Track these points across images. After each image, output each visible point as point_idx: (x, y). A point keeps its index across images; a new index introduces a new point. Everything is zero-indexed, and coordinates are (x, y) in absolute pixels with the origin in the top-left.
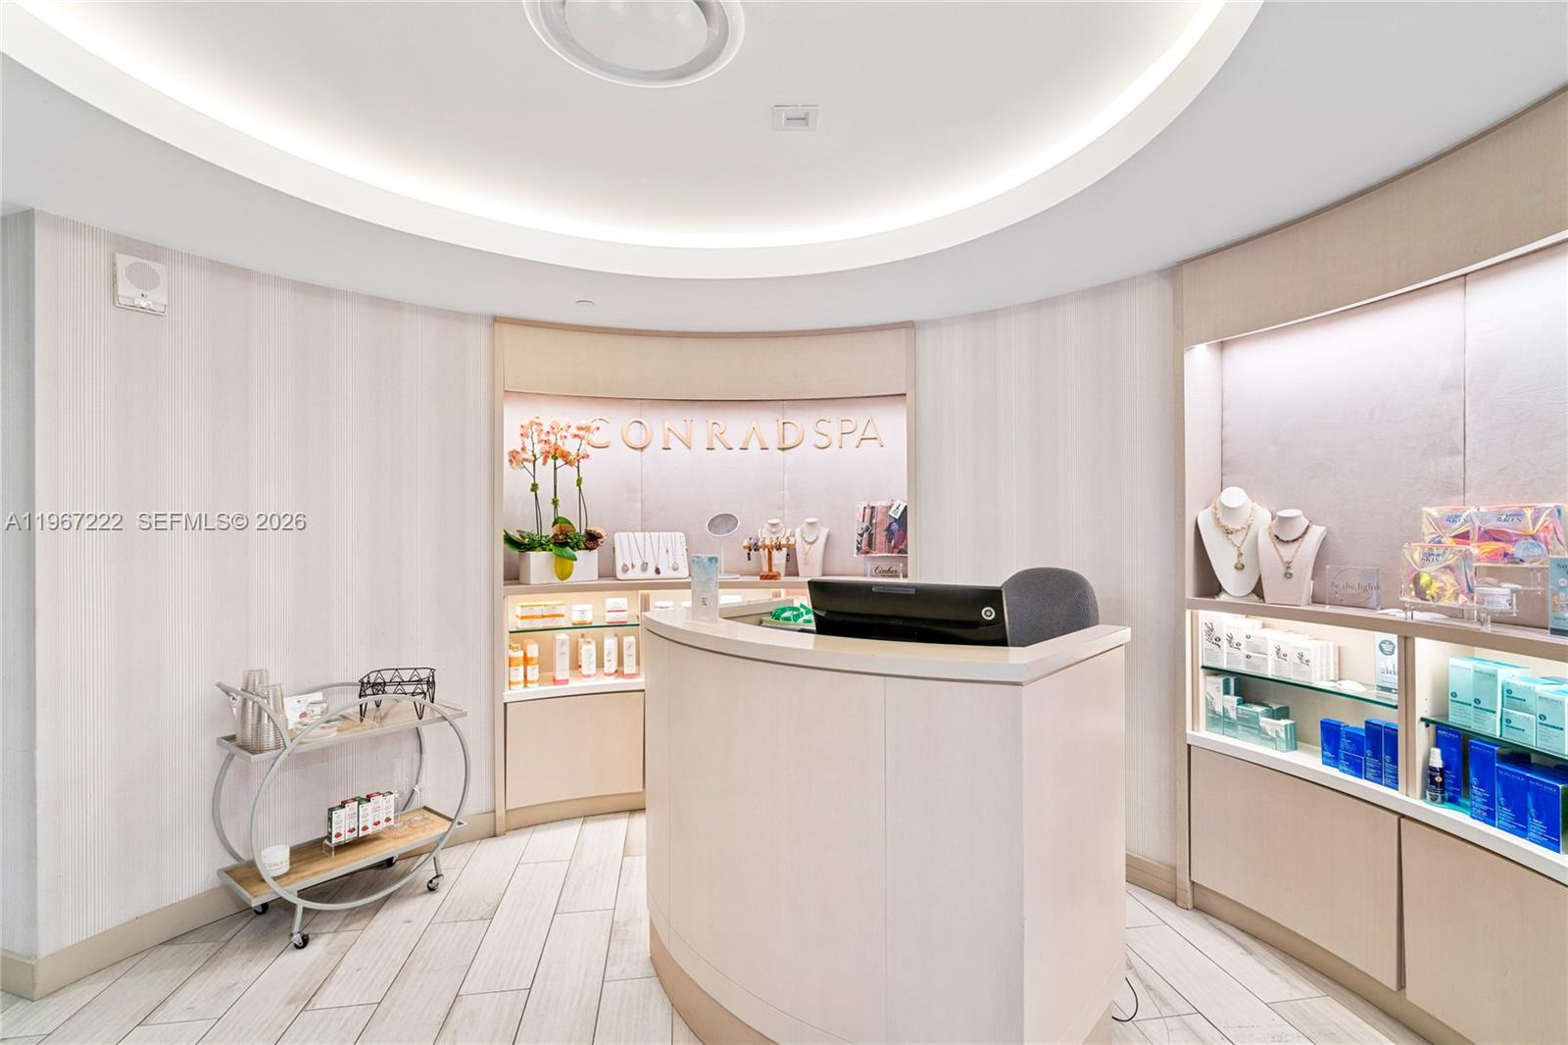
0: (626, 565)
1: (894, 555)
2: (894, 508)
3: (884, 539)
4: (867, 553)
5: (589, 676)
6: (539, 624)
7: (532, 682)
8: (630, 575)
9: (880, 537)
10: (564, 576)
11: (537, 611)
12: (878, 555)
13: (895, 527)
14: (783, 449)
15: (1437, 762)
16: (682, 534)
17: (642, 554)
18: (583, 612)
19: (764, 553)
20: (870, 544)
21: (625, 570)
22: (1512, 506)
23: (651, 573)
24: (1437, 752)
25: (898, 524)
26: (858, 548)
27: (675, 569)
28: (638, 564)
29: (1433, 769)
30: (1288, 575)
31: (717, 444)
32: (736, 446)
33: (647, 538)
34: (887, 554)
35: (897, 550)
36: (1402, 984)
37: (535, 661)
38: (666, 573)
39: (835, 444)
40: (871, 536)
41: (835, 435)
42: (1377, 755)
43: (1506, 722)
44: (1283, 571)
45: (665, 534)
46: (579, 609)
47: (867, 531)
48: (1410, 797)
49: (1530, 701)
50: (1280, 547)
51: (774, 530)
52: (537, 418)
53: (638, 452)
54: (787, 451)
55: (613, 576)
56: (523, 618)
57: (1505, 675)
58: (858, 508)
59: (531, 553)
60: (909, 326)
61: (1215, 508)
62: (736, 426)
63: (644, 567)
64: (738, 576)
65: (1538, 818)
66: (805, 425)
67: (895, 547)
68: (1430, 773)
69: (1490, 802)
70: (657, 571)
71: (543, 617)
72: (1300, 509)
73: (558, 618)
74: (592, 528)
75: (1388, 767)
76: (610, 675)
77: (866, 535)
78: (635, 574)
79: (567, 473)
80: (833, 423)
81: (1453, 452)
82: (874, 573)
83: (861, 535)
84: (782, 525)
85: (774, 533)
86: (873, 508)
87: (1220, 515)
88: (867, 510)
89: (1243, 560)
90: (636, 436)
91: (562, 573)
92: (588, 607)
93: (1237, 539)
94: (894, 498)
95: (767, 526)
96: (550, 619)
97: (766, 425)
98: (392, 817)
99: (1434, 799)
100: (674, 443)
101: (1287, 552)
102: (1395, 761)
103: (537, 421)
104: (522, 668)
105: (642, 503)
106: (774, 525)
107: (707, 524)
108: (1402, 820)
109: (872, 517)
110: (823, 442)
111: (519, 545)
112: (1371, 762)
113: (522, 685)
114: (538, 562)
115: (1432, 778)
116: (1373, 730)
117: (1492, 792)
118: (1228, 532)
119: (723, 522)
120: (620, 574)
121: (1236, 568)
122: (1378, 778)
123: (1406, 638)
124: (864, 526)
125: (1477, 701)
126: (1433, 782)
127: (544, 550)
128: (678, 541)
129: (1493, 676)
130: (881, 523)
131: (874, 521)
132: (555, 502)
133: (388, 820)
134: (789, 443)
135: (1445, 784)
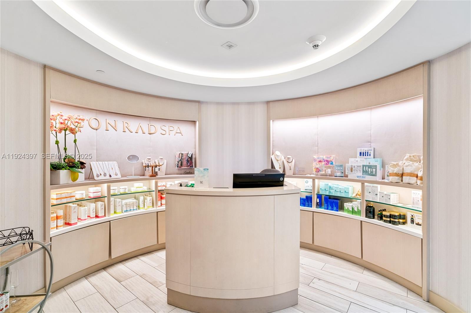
0: (98, 174)
1: (189, 168)
2: (189, 154)
3: (186, 163)
4: (180, 167)
5: (85, 220)
6: (64, 201)
7: (60, 226)
8: (100, 178)
9: (185, 163)
10: (74, 180)
11: (64, 196)
12: (184, 168)
13: (189, 159)
14: (150, 134)
15: (318, 201)
16: (116, 162)
17: (103, 169)
18: (82, 194)
19: (150, 168)
20: (181, 165)
21: (98, 176)
22: (329, 156)
23: (108, 177)
24: (318, 199)
25: (190, 159)
26: (177, 166)
27: (116, 175)
28: (103, 174)
29: (318, 202)
30: (290, 169)
31: (126, 130)
32: (134, 131)
33: (104, 163)
34: (186, 168)
35: (190, 166)
36: (313, 242)
37: (62, 217)
38: (113, 177)
39: (168, 134)
40: (182, 162)
41: (167, 131)
42: (308, 202)
43: (330, 192)
44: (289, 168)
45: (110, 162)
46: (79, 193)
47: (180, 161)
48: (314, 208)
49: (334, 188)
50: (289, 163)
51: (150, 161)
52: (61, 113)
53: (95, 131)
54: (151, 135)
55: (93, 178)
56: (57, 199)
57: (330, 184)
58: (177, 154)
59: (61, 171)
60: (198, 102)
61: (275, 155)
62: (134, 124)
63: (105, 175)
64: (139, 176)
65: (335, 207)
66: (158, 126)
67: (189, 165)
68: (317, 203)
69: (328, 206)
70: (110, 176)
71: (66, 197)
72: (291, 156)
73: (72, 198)
74: (81, 160)
75: (310, 204)
76: (93, 218)
77: (180, 162)
78: (102, 177)
79: (70, 137)
80: (167, 127)
81: (316, 146)
82: (184, 173)
83: (178, 162)
84: (151, 159)
85: (149, 162)
86: (182, 154)
87: (276, 157)
88: (180, 155)
89: (281, 166)
90: (94, 124)
91: (74, 179)
92: (84, 192)
93: (279, 162)
94: (189, 151)
95: (146, 159)
96: (69, 198)
97: (145, 125)
98: (8, 304)
99: (318, 208)
100: (110, 128)
101: (290, 164)
102: (312, 203)
103: (61, 114)
104: (56, 221)
105: (97, 150)
106: (149, 159)
107: (127, 158)
108: (314, 213)
109: (182, 157)
110: (164, 132)
111: (55, 168)
112: (307, 203)
113: (56, 228)
114: (63, 174)
115: (318, 204)
116: (307, 197)
117: (328, 204)
118: (277, 161)
119: (133, 157)
120: (96, 178)
121: (279, 168)
122: (308, 206)
123: (314, 180)
124: (179, 159)
125: (325, 189)
126: (318, 205)
127: (66, 169)
128: (115, 164)
129: (328, 185)
130: (185, 158)
131: (183, 158)
132: (65, 149)
133: (6, 306)
134: (152, 132)
135: (319, 205)
